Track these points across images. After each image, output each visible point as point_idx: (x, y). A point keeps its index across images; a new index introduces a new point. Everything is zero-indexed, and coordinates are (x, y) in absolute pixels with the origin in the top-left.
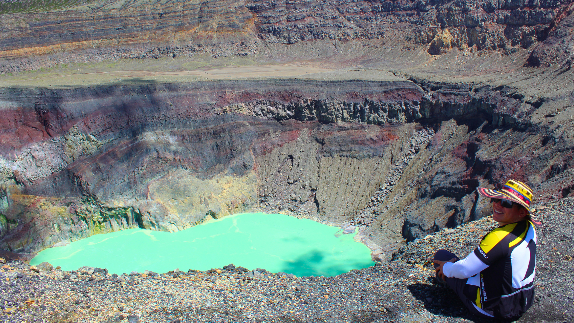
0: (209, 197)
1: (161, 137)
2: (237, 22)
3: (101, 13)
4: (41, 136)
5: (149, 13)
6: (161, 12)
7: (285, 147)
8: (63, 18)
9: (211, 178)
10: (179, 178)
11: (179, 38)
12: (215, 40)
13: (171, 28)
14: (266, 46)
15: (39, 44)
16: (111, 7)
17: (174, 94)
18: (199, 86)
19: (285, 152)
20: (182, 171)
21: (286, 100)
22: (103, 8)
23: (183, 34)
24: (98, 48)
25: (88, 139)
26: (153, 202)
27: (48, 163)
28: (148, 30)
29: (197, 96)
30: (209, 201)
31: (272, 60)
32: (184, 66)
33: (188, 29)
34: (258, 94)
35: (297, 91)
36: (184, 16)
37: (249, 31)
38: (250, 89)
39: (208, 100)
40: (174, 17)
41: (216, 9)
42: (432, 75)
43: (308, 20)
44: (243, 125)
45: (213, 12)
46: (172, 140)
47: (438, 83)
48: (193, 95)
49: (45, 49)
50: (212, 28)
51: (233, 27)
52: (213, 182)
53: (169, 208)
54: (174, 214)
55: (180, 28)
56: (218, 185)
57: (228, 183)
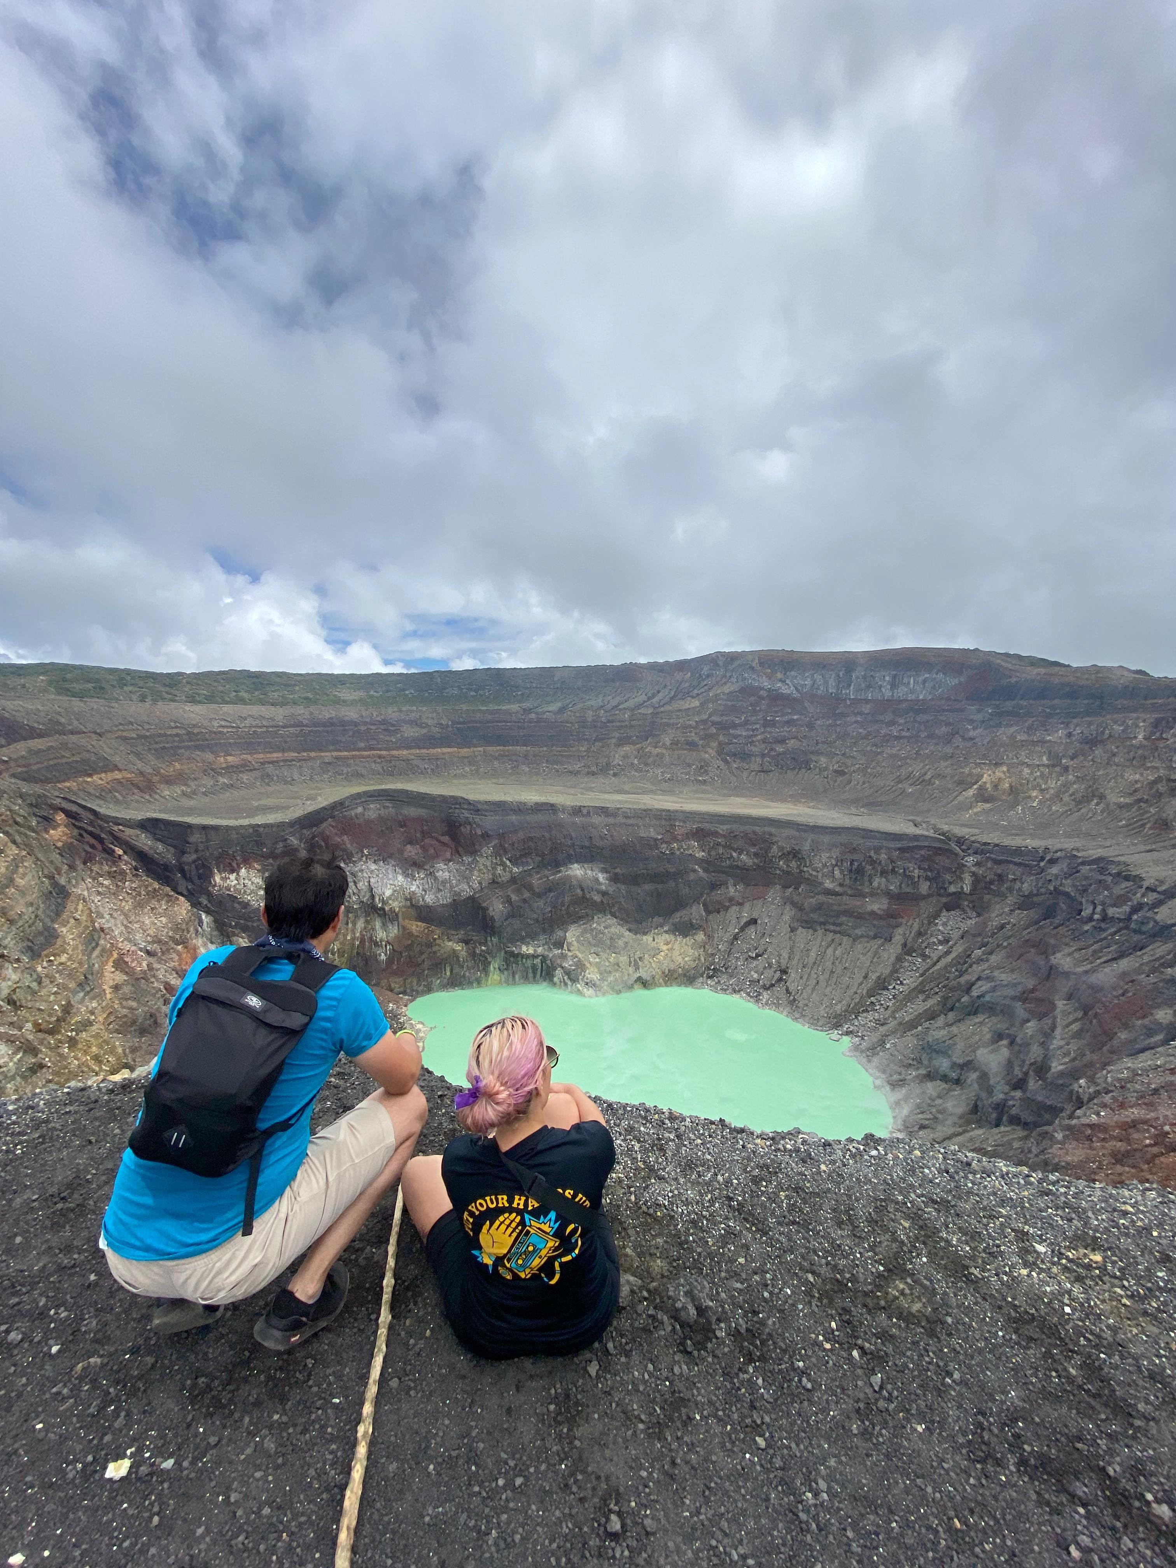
0: (640, 958)
1: (589, 872)
2: (696, 739)
3: (533, 716)
4: (448, 855)
5: (590, 719)
6: (603, 719)
7: (747, 906)
8: (490, 717)
9: (645, 933)
10: (605, 928)
11: (622, 753)
12: (667, 760)
13: (613, 741)
14: (731, 772)
15: (459, 746)
16: (545, 709)
17: (611, 820)
18: (647, 813)
19: (746, 916)
20: (611, 921)
21: (754, 845)
22: (537, 710)
23: (627, 748)
24: (526, 756)
25: (503, 864)
26: (570, 954)
27: (452, 887)
28: (587, 740)
29: (639, 827)
30: (640, 964)
31: (738, 791)
32: (627, 787)
33: (634, 744)
34: (717, 832)
35: (771, 834)
36: (632, 726)
37: (710, 753)
38: (707, 826)
39: (652, 833)
40: (619, 728)
41: (672, 721)
42: (977, 831)
43: (791, 743)
44: (694, 871)
45: (668, 725)
46: (601, 877)
47: (985, 844)
48: (633, 825)
49: (465, 751)
50: (664, 744)
51: (692, 745)
52: (647, 939)
53: (588, 965)
54: (592, 974)
55: (623, 741)
56: (654, 944)
57: (667, 944)
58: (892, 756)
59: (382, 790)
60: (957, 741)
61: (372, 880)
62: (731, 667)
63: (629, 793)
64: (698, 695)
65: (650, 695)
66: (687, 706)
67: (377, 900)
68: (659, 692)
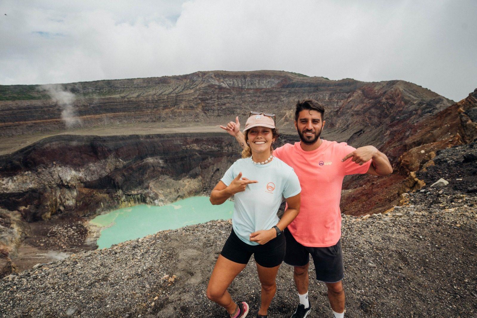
0: (179, 189)
1: (156, 160)
2: (193, 105)
3: (126, 99)
4: (94, 159)
5: (151, 99)
6: (156, 99)
7: (216, 165)
8: (107, 101)
9: (180, 180)
10: (164, 180)
11: (165, 113)
12: (183, 114)
13: (161, 108)
14: (207, 117)
15: (94, 114)
16: (131, 96)
17: (162, 139)
18: (175, 135)
19: (215, 168)
20: (166, 177)
21: (216, 143)
22: (127, 97)
23: (167, 110)
24: (125, 116)
25: (120, 162)
26: (151, 191)
27: (98, 173)
28: (150, 108)
29: (173, 140)
30: (179, 190)
31: (210, 123)
32: (168, 126)
33: (169, 108)
34: (203, 140)
35: (222, 138)
36: (168, 102)
37: (199, 110)
38: (199, 137)
39: (179, 142)
40: (163, 102)
41: (183, 99)
42: (285, 131)
43: (228, 105)
44: (196, 155)
45: (182, 100)
46: (161, 161)
47: (287, 135)
48: (171, 140)
49: (98, 116)
50: (181, 108)
51: (192, 108)
52: (181, 181)
53: (159, 194)
54: (161, 197)
55: (165, 107)
56: (183, 183)
57: (188, 182)
58: (260, 108)
59: (58, 136)
60: (279, 102)
61: (60, 174)
62: (204, 77)
63: (168, 128)
64: (193, 88)
65: (174, 88)
66: (189, 93)
67: (64, 182)
68: (178, 87)
